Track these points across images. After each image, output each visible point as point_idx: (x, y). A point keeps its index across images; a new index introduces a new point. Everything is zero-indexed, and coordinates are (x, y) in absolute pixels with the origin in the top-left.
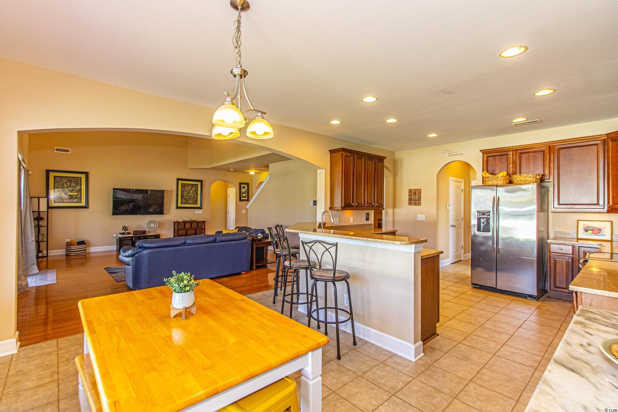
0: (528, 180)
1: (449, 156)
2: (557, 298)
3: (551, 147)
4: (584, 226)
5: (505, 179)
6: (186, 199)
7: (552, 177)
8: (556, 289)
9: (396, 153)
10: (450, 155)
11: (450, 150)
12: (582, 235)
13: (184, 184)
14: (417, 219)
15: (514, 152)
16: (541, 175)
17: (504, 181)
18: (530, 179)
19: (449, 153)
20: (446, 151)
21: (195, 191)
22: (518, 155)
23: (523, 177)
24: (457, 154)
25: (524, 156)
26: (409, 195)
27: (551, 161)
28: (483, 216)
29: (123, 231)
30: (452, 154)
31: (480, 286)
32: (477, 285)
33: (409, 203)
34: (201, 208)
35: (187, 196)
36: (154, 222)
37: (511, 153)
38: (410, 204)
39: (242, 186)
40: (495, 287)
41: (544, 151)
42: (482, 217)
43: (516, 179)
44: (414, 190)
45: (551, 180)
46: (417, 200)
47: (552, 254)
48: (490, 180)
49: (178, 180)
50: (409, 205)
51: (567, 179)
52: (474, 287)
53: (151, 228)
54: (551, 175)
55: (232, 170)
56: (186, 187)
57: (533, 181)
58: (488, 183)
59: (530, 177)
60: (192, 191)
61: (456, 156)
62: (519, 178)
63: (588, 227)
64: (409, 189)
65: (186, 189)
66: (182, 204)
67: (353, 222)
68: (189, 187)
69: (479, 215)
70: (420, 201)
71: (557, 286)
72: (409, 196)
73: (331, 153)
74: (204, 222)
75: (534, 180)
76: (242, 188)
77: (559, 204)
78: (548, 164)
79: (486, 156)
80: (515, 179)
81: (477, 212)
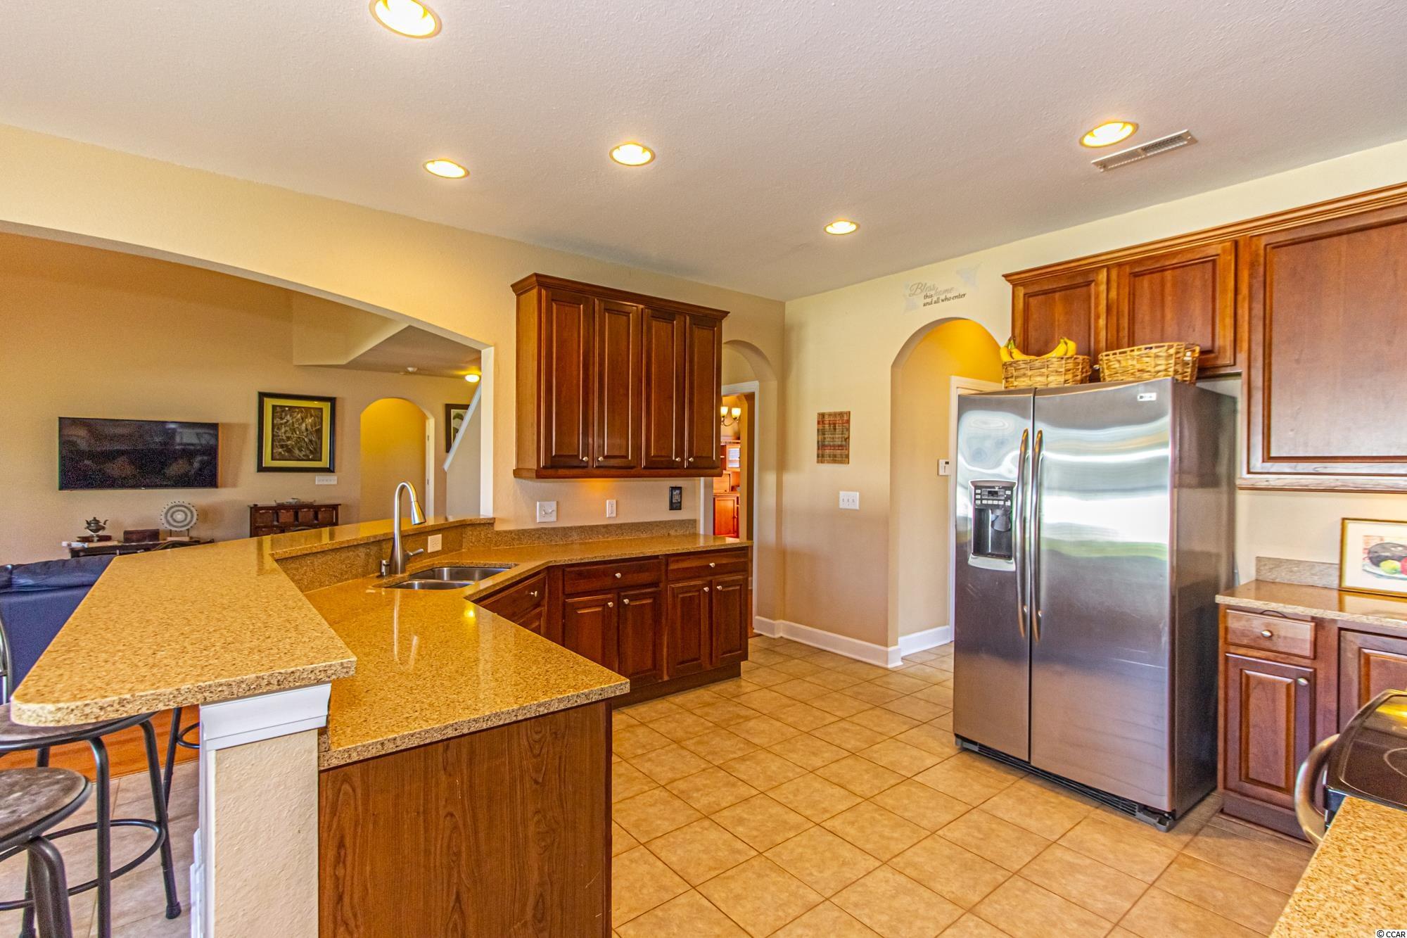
0: (1149, 369)
1: (924, 305)
2: (1253, 820)
3: (1241, 243)
4: (1367, 543)
5: (1070, 366)
6: (287, 446)
7: (1242, 357)
8: (1248, 787)
9: (787, 303)
10: (929, 300)
11: (928, 285)
12: (1358, 575)
13: (281, 407)
14: (838, 504)
15: (1114, 273)
16: (1197, 349)
17: (1069, 376)
18: (1157, 365)
19: (926, 297)
20: (919, 291)
21: (314, 424)
22: (1125, 281)
23: (1133, 358)
24: (949, 295)
25: (1145, 282)
26: (818, 430)
27: (1240, 298)
28: (990, 502)
29: (89, 533)
30: (935, 299)
31: (982, 747)
32: (975, 743)
33: (818, 456)
34: (333, 472)
35: (289, 438)
36: (185, 507)
37: (1103, 276)
38: (821, 458)
39: (454, 412)
40: (1027, 760)
41: (1214, 261)
42: (987, 505)
43: (1109, 367)
44: (830, 415)
45: (1241, 368)
46: (839, 446)
47: (1232, 649)
48: (1022, 372)
49: (262, 396)
50: (818, 462)
51: (1298, 361)
52: (965, 750)
53: (175, 524)
54: (1241, 351)
55: (410, 369)
56: (286, 415)
57: (1166, 370)
58: (1015, 384)
59: (1157, 356)
60: (304, 425)
61: (946, 303)
62: (1119, 361)
63: (1383, 546)
64: (819, 414)
65: (288, 421)
66: (273, 459)
67: (614, 515)
68: (295, 414)
69: (978, 497)
70: (848, 449)
71: (1251, 776)
72: (818, 435)
73: (518, 296)
74: (335, 507)
75: (1172, 369)
76: (454, 418)
77: (1268, 458)
78: (1230, 311)
79: (1021, 292)
80: (1107, 369)
81: (973, 488)
